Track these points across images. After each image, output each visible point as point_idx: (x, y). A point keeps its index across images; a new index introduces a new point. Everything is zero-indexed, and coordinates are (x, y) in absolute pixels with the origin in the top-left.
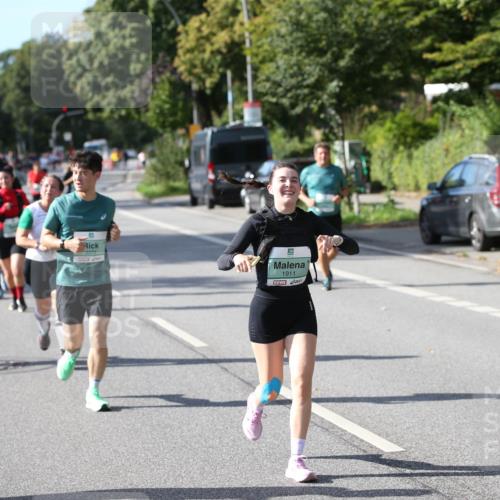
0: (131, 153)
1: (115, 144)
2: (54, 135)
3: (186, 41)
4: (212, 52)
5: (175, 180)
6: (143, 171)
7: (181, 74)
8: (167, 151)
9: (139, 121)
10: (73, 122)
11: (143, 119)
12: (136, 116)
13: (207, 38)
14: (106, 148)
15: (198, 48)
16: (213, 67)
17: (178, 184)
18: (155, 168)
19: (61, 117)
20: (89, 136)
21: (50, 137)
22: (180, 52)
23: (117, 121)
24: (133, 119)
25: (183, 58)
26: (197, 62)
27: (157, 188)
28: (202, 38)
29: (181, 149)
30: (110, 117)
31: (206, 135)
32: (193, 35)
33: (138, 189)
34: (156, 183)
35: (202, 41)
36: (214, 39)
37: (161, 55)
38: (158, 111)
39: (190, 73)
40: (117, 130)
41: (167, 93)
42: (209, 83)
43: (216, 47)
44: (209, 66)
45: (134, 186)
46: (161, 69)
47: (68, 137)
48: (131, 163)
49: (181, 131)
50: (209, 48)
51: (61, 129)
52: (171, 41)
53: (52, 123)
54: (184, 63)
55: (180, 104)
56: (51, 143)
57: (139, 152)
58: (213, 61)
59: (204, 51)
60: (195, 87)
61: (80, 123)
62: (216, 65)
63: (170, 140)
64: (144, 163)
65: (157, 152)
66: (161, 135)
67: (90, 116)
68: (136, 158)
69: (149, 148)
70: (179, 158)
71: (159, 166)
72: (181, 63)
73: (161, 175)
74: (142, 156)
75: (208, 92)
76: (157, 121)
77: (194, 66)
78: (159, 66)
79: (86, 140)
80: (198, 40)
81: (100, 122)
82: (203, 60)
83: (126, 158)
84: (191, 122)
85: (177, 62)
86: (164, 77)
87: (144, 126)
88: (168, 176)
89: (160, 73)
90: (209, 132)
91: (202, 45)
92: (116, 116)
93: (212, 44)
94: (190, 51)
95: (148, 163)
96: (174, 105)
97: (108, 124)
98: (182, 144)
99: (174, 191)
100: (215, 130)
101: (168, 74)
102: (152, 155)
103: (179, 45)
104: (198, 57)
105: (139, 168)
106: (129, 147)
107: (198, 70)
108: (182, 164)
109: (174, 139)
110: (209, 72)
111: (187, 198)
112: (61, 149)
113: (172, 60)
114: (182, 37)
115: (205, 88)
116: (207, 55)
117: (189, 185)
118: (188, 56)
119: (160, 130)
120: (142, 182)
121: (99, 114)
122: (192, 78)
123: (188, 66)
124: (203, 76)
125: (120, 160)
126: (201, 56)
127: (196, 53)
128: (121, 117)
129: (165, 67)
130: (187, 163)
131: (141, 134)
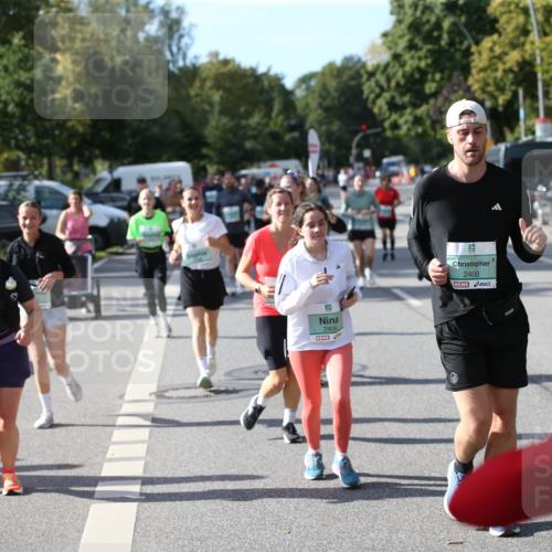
0: (427, 168)
1: (413, 160)
2: (354, 152)
3: (480, 60)
4: (505, 71)
7: (475, 92)
9: (435, 137)
10: (372, 140)
11: (439, 136)
12: (432, 133)
13: (500, 58)
14: (403, 164)
15: (491, 67)
16: (505, 85)
19: (360, 136)
20: (387, 153)
21: (350, 154)
22: (474, 71)
23: (412, 139)
24: (429, 136)
25: (476, 77)
26: (491, 81)
28: (495, 57)
30: (407, 134)
31: (499, 150)
32: (485, 55)
35: (495, 61)
36: (507, 58)
37: (455, 74)
39: (483, 91)
40: (414, 147)
42: (501, 100)
43: (508, 65)
44: (502, 84)
46: (456, 88)
47: (367, 153)
50: (501, 67)
51: (361, 146)
52: (464, 62)
53: (351, 141)
54: (477, 81)
56: (352, 159)
58: (506, 80)
59: (496, 70)
60: (488, 104)
61: (378, 140)
62: (508, 83)
67: (389, 133)
72: (474, 81)
75: (500, 109)
77: (487, 84)
78: (454, 85)
79: (385, 156)
80: (491, 59)
81: (397, 139)
82: (495, 79)
85: (471, 81)
89: (455, 91)
90: (502, 147)
91: (495, 64)
92: (413, 133)
93: (504, 63)
94: (483, 70)
97: (405, 140)
100: (508, 145)
101: (461, 92)
103: (473, 65)
104: (491, 76)
106: (426, 163)
107: (491, 89)
110: (502, 90)
112: (361, 165)
113: (466, 79)
114: (475, 57)
115: (498, 105)
116: (499, 74)
118: (482, 75)
121: (396, 132)
122: (485, 96)
123: (481, 84)
124: (497, 93)
125: (417, 175)
126: (493, 75)
127: (489, 72)
128: (417, 134)
129: (459, 86)
131: (435, 151)
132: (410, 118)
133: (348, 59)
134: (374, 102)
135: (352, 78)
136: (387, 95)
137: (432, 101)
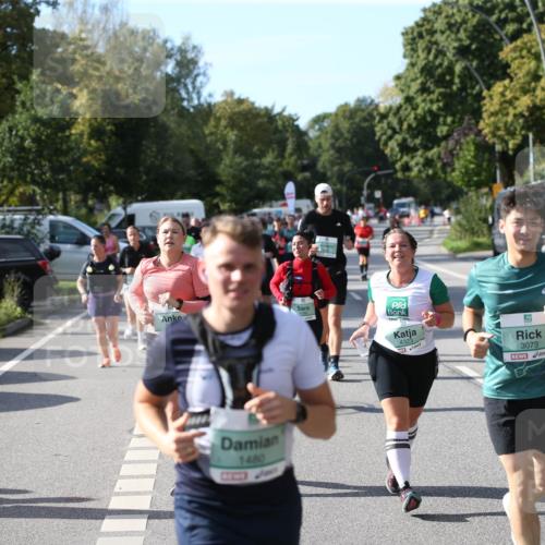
0: (437, 210)
1: (422, 202)
2: (365, 192)
3: (490, 105)
4: (515, 116)
5: (478, 237)
6: (448, 227)
7: (485, 137)
8: (471, 208)
9: (445, 180)
10: (383, 181)
11: (449, 179)
12: (443, 176)
13: (511, 102)
14: (413, 205)
15: (502, 111)
16: (515, 129)
17: (483, 240)
18: (460, 224)
19: (372, 176)
20: (398, 195)
21: (362, 195)
22: (485, 115)
23: (424, 181)
24: (440, 178)
25: (487, 121)
26: (501, 125)
27: (463, 244)
28: (505, 102)
29: (485, 206)
30: (417, 177)
32: (497, 99)
33: (444, 244)
34: (461, 239)
35: (506, 105)
36: (517, 103)
37: (466, 118)
38: (463, 170)
39: (494, 135)
40: (424, 188)
41: (472, 154)
42: (512, 144)
43: (519, 110)
44: (512, 129)
45: (440, 241)
46: (466, 132)
47: (378, 194)
48: (437, 220)
49: (485, 190)
50: (512, 112)
51: (372, 187)
52: (476, 105)
53: (363, 182)
54: (488, 125)
55: (485, 164)
56: (363, 199)
57: (444, 209)
58: (515, 124)
59: (507, 114)
60: (498, 148)
61: (390, 181)
62: (518, 128)
63: (474, 198)
64: (449, 219)
65: (463, 210)
66: (467, 194)
67: (399, 175)
68: (441, 215)
69: (454, 205)
70: (483, 215)
71: (464, 222)
72: (485, 125)
73: (466, 230)
74: (447, 213)
75: (511, 152)
76: (463, 180)
77: (498, 129)
78: (465, 129)
79: (395, 198)
80: (501, 104)
81: (408, 181)
82: (506, 123)
83: (433, 214)
84: (495, 181)
85: (482, 125)
86: (468, 139)
87: (450, 185)
88: (473, 233)
89: (466, 135)
91: (505, 108)
92: (424, 175)
93: (515, 108)
94: (493, 114)
95: (453, 219)
96: (479, 166)
97: (416, 182)
98: (486, 202)
99: (478, 246)
101: (472, 136)
102: (457, 212)
103: (484, 109)
104: (501, 120)
105: (444, 225)
106: (436, 205)
107: (500, 133)
108: (486, 221)
109: (478, 198)
110: (512, 134)
111: (491, 253)
112: (372, 205)
113: (478, 123)
114: (487, 102)
115: (508, 149)
116: (510, 118)
117: (493, 240)
118: (492, 119)
119: (465, 189)
120: (449, 238)
121: (407, 174)
122: (495, 140)
123: (492, 129)
124: (506, 138)
125: (426, 217)
126: (505, 119)
127: (500, 116)
128: (428, 176)
129: (471, 129)
130: (490, 220)
131: (446, 192)
132: (421, 160)
133: (360, 101)
134: (386, 144)
135: (365, 120)
136: (399, 137)
137: (443, 144)
